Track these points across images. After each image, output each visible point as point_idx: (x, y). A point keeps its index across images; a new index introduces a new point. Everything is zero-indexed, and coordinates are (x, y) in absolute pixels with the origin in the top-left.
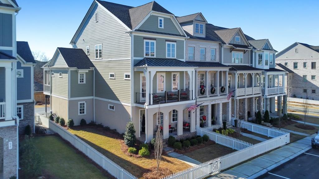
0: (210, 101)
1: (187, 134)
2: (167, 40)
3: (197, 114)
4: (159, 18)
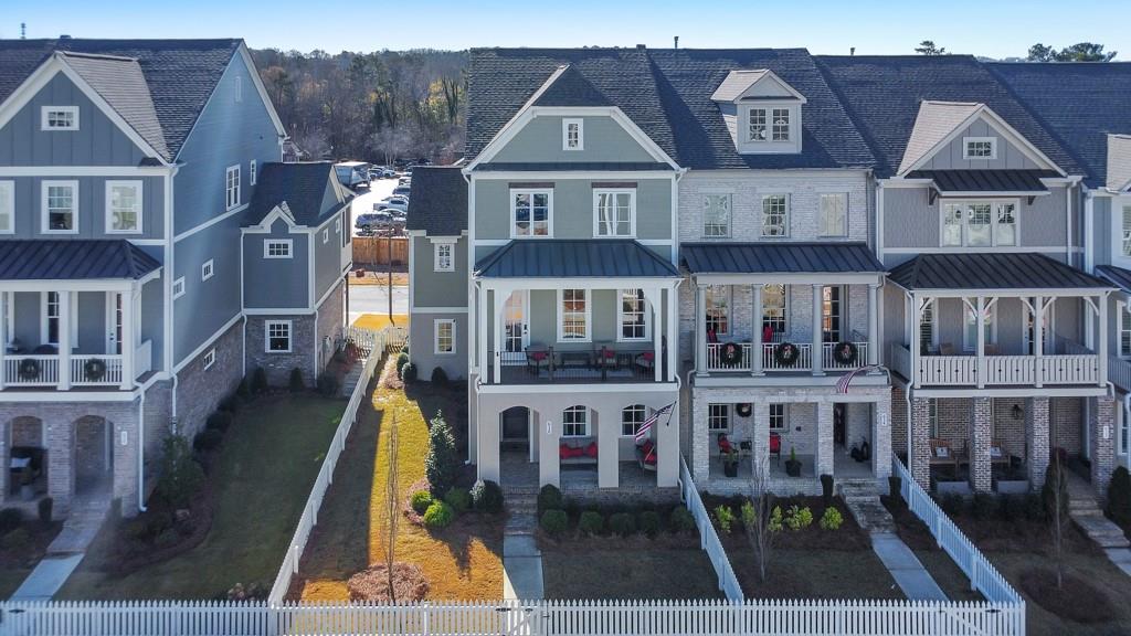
0: (761, 391)
1: (636, 489)
2: (596, 185)
3: (695, 429)
4: (564, 120)
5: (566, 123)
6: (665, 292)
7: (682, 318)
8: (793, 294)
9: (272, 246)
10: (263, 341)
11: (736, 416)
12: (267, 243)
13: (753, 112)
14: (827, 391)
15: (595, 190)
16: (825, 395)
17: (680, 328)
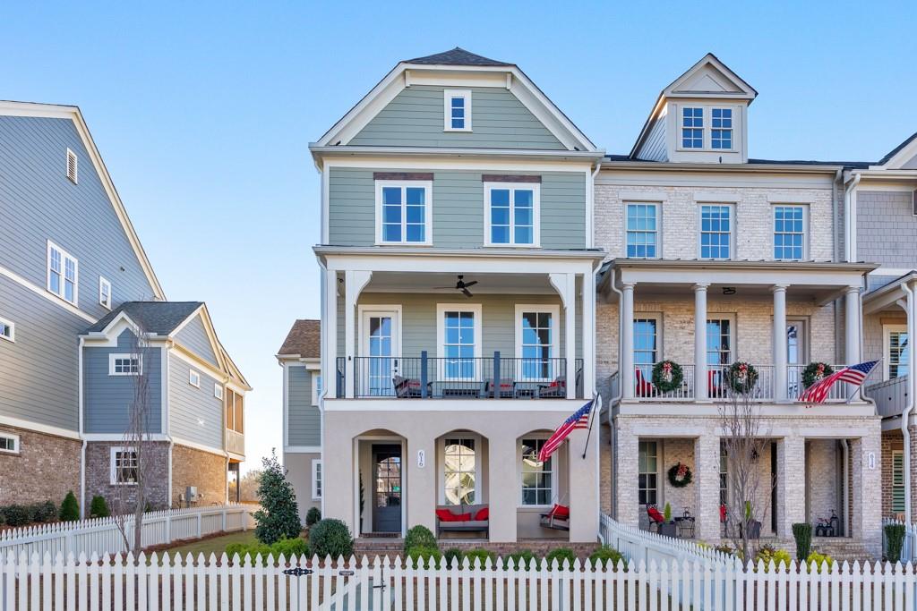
2: (487, 177)
3: (619, 471)
4: (446, 92)
5: (449, 96)
6: (579, 280)
7: (600, 360)
8: (740, 331)
9: (118, 362)
10: (108, 471)
11: (668, 487)
12: (113, 358)
13: (687, 112)
14: (796, 422)
15: (486, 184)
16: (792, 427)
17: (598, 372)
